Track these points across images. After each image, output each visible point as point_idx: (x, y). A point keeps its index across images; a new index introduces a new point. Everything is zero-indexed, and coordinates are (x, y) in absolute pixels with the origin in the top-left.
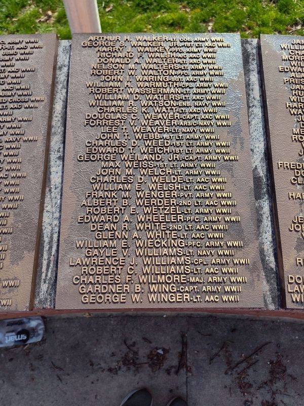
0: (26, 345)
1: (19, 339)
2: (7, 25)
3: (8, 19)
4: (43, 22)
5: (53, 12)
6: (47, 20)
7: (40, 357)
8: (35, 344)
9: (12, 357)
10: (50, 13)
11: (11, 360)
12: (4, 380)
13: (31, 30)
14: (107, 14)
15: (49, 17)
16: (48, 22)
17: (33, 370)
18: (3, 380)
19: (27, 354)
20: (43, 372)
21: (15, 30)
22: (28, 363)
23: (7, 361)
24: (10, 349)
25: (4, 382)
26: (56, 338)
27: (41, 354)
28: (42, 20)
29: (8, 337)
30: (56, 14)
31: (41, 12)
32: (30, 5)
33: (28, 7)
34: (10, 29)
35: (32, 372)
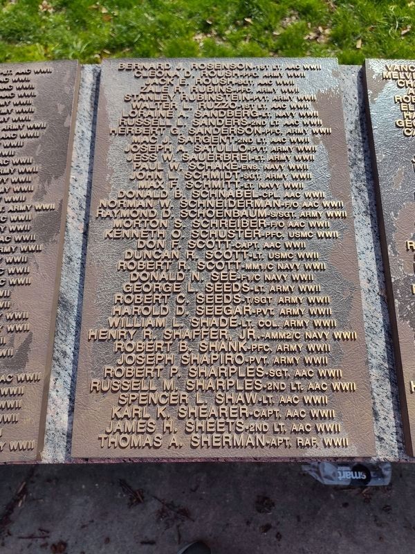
0: (366, 487)
1: (356, 477)
2: (267, 41)
3: (267, 32)
4: (312, 40)
5: (324, 29)
6: (316, 38)
7: (387, 509)
8: (377, 488)
9: (346, 501)
10: (320, 29)
11: (346, 505)
12: (342, 532)
13: (301, 50)
14: (403, 38)
15: (319, 34)
16: (318, 40)
17: (380, 525)
18: (339, 531)
19: (367, 501)
20: (396, 532)
21: (279, 47)
22: (371, 515)
23: (341, 506)
24: (342, 489)
25: (341, 535)
26: (407, 485)
27: (389, 504)
28: (311, 38)
29: (342, 471)
30: (327, 32)
31: (309, 27)
32: (291, 16)
33: (288, 19)
34: (269, 45)
35: (379, 529)
